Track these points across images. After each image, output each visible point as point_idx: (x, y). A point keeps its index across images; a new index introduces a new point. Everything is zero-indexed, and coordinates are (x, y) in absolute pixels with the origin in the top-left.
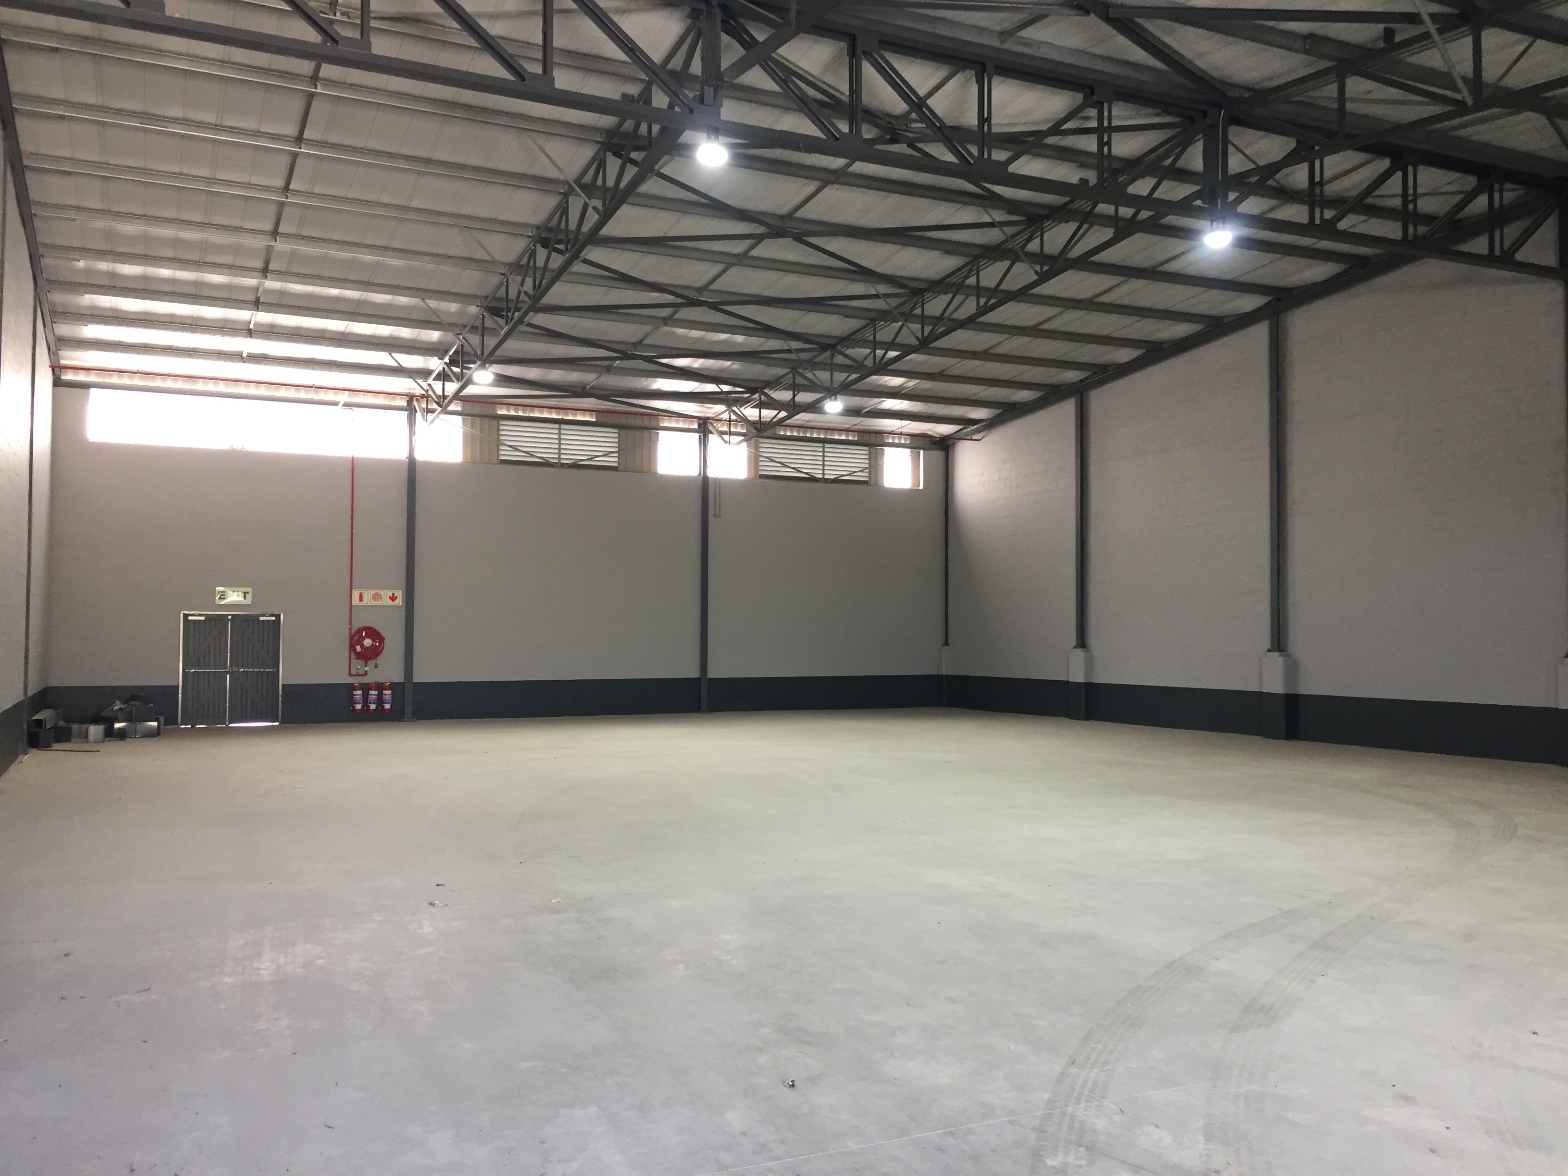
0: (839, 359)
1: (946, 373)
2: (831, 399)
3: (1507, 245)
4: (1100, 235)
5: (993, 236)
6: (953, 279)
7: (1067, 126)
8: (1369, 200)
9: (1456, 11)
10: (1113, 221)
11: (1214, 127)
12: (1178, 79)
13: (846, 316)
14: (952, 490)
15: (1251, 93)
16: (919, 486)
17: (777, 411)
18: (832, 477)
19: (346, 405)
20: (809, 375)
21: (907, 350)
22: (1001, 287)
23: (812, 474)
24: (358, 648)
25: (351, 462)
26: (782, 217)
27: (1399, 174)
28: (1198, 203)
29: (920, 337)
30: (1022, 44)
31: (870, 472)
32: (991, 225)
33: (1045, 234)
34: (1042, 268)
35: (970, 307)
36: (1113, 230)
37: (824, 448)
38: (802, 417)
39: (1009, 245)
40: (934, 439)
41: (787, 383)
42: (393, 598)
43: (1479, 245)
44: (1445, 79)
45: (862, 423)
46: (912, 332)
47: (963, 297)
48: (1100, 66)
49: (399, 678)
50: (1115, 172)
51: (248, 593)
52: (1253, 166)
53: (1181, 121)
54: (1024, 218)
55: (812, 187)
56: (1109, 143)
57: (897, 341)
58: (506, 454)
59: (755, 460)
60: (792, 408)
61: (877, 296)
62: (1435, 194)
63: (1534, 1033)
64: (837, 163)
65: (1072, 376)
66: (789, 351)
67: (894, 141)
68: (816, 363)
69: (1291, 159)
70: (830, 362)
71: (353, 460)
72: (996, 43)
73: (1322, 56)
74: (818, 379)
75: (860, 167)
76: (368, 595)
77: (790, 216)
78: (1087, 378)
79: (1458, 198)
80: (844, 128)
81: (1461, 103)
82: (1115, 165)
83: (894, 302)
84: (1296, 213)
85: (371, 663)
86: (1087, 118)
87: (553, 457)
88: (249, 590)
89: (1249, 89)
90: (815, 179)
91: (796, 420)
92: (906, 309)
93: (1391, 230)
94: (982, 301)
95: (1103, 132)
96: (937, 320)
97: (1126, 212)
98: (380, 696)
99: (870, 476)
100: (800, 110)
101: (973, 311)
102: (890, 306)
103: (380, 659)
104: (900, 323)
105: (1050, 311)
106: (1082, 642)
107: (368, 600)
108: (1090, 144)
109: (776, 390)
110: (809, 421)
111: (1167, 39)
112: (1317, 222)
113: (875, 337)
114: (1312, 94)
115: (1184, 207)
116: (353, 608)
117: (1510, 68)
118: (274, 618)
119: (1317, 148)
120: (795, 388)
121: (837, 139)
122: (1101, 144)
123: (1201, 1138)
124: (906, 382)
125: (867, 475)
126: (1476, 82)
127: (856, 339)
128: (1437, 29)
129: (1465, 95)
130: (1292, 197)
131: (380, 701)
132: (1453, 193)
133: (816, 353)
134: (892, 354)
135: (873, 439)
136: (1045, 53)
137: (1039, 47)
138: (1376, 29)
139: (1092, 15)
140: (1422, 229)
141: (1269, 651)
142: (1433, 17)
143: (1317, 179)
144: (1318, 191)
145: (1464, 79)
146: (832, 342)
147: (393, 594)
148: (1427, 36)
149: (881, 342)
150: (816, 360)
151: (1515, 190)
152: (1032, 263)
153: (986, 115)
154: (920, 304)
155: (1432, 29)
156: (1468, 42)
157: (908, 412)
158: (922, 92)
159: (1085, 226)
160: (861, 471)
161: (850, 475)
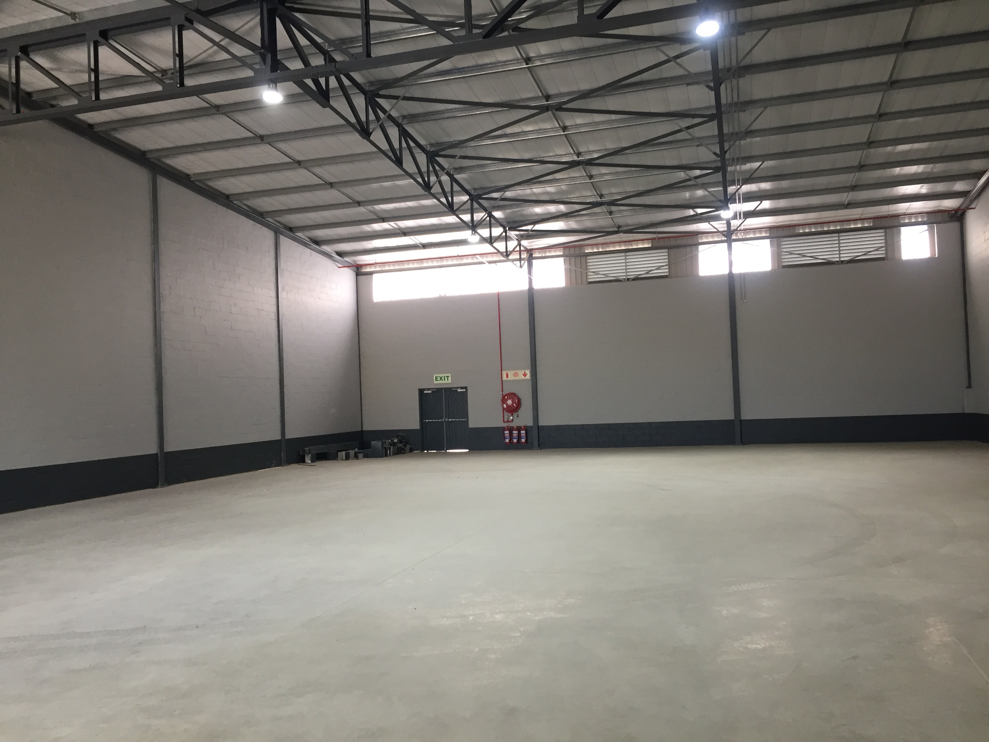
16: (934, 254)
18: (848, 259)
19: (490, 262)
23: (828, 259)
24: (505, 405)
25: (497, 296)
31: (886, 250)
37: (839, 237)
40: (950, 212)
42: (525, 375)
45: (877, 211)
49: (530, 423)
51: (449, 376)
58: (592, 278)
59: (777, 256)
71: (498, 294)
76: (511, 373)
85: (515, 415)
87: (621, 275)
88: (450, 375)
98: (519, 434)
99: (886, 254)
103: (520, 412)
107: (511, 377)
116: (503, 382)
118: (464, 390)
125: (884, 252)
131: (519, 437)
135: (888, 223)
147: (525, 372)
160: (877, 250)
161: (865, 255)
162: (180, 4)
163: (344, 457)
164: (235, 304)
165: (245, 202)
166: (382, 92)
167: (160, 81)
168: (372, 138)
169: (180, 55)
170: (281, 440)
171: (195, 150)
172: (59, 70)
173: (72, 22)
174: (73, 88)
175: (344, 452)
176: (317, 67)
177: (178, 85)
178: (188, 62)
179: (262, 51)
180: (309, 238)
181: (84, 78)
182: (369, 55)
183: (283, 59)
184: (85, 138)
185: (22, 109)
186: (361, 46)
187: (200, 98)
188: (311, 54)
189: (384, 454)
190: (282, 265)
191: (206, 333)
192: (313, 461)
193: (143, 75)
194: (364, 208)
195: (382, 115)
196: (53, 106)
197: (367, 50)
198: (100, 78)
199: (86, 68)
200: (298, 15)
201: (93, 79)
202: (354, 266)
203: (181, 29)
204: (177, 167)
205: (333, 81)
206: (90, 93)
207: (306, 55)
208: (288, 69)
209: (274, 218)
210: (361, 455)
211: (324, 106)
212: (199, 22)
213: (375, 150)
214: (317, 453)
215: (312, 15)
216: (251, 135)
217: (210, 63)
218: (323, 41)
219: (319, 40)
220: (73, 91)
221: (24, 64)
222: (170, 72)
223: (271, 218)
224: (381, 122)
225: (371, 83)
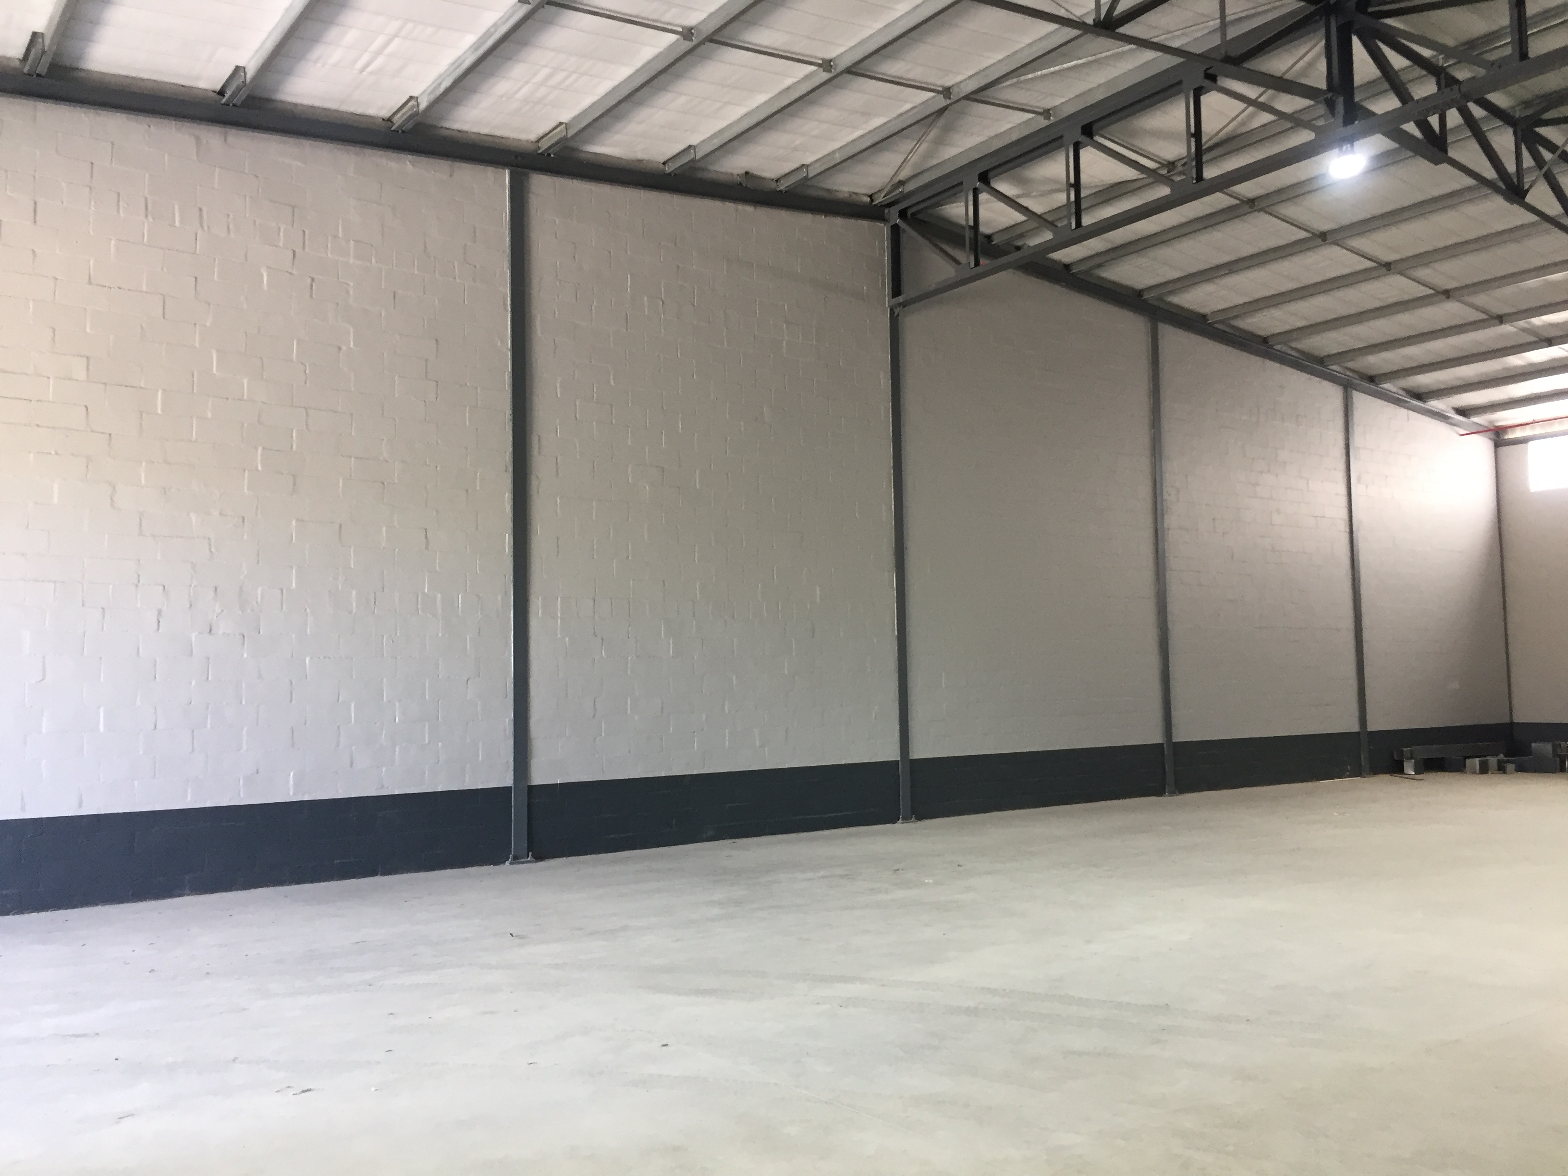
162: (1199, 55)
163: (1478, 768)
164: (1278, 511)
165: (1294, 345)
166: (1548, 116)
167: (1166, 180)
168: (1528, 199)
169: (1197, 134)
170: (1358, 733)
171: (1216, 275)
172: (1027, 195)
173: (1046, 123)
174: (1046, 217)
175: (1477, 760)
176: (1425, 99)
177: (1194, 181)
178: (1210, 140)
179: (1329, 95)
180: (1404, 389)
181: (1061, 199)
182: (1523, 55)
183: (1362, 100)
184: (1061, 286)
185: (982, 261)
186: (1507, 44)
187: (1227, 194)
188: (1410, 81)
189: (1558, 768)
190: (1357, 440)
191: (1232, 557)
192: (1418, 772)
193: (1143, 176)
194: (1512, 326)
195: (1547, 155)
196: (1018, 248)
197: (1521, 48)
198: (1082, 195)
199: (1064, 186)
200: (1390, 21)
201: (1073, 198)
202: (1489, 430)
203: (1198, 93)
204: (1186, 305)
205: (1454, 117)
206: (1069, 219)
207: (1404, 85)
208: (1374, 114)
209: (1342, 364)
210: (1510, 767)
211: (1436, 163)
212: (1226, 76)
213: (1534, 218)
214: (1425, 757)
215: (1414, 16)
216: (1303, 234)
217: (1242, 134)
218: (1435, 53)
219: (1426, 53)
220: (1046, 220)
221: (983, 197)
222: (1179, 164)
223: (1339, 364)
224: (1545, 169)
225: (1526, 104)
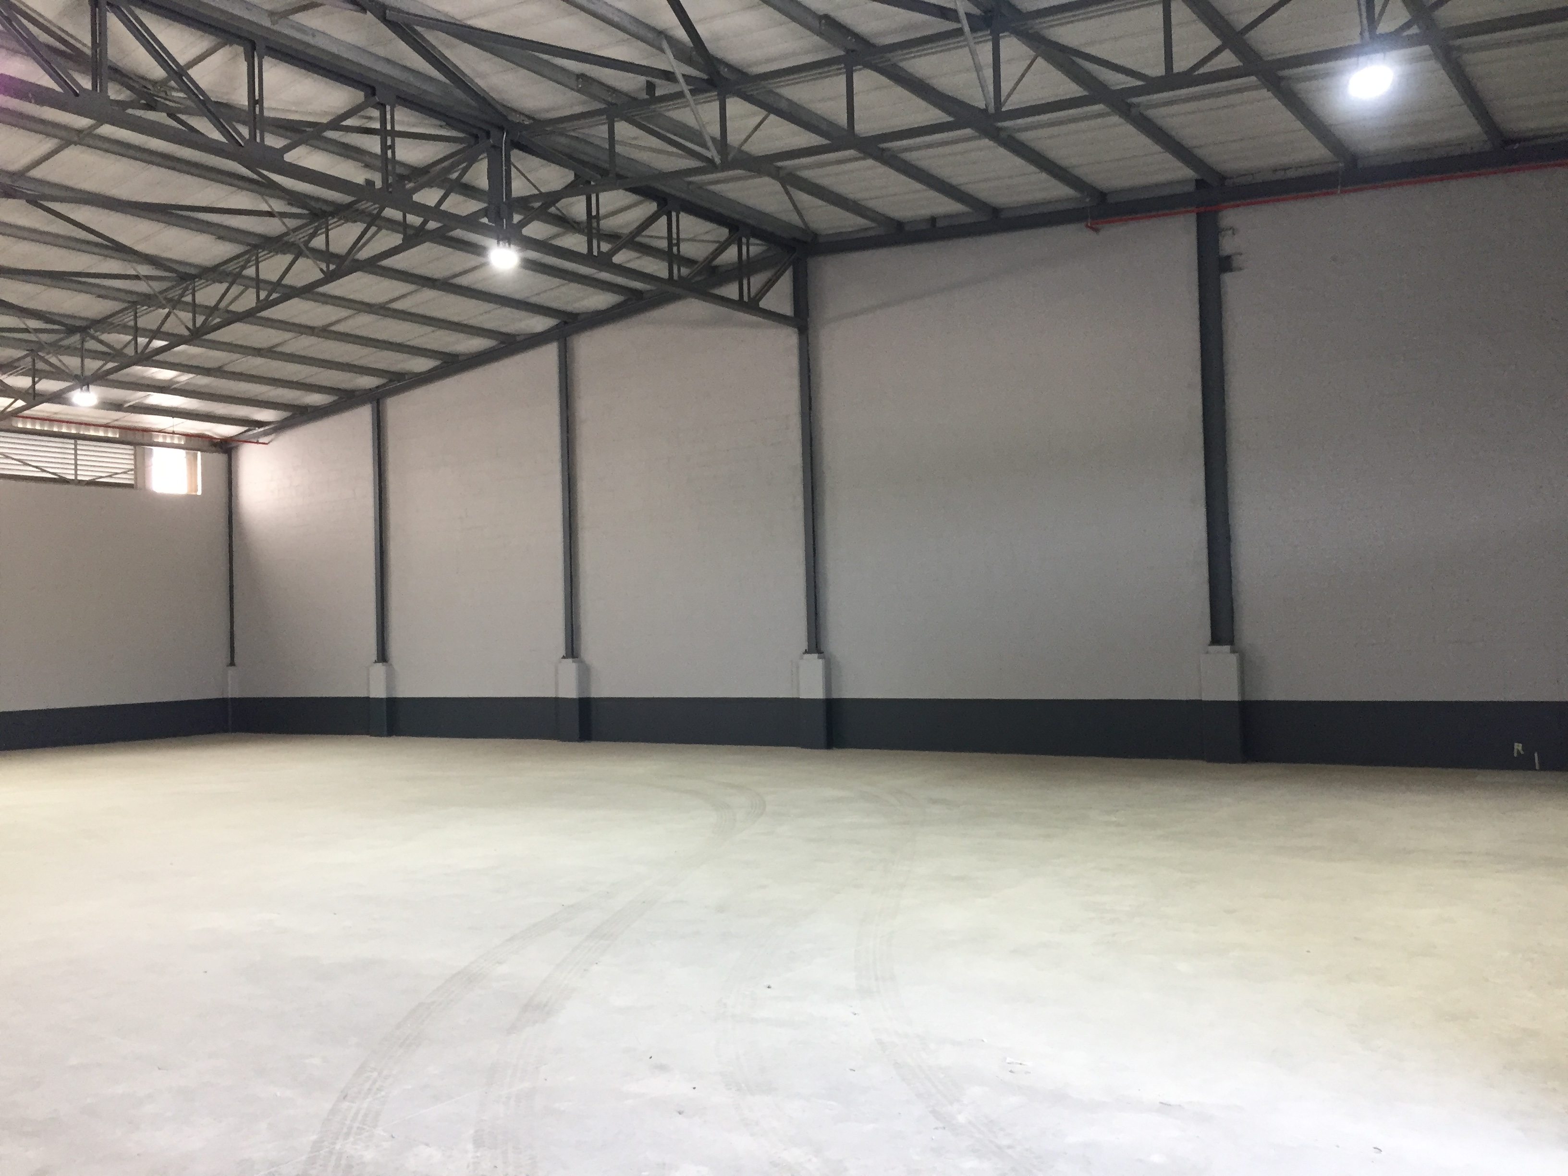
0: (91, 345)
1: (226, 369)
2: (82, 389)
3: (752, 294)
4: (389, 239)
5: (273, 227)
6: (231, 267)
7: (348, 122)
8: (639, 239)
9: (706, 77)
10: (402, 227)
11: (496, 148)
12: (459, 93)
13: (99, 296)
14: (237, 496)
15: (531, 121)
16: (196, 491)
17: (12, 400)
18: (87, 479)
20: (53, 360)
21: (176, 340)
22: (284, 282)
23: (61, 475)
26: (12, 174)
27: (664, 220)
28: (485, 220)
29: (191, 327)
30: (292, 27)
31: (136, 474)
32: (270, 214)
33: (330, 232)
34: (328, 267)
35: (248, 300)
36: (401, 236)
37: (76, 445)
38: (45, 409)
39: (291, 238)
40: (214, 440)
41: (24, 368)
43: (731, 291)
44: (696, 136)
45: (125, 419)
46: (182, 322)
47: (242, 288)
48: (380, 67)
50: (402, 178)
52: (536, 192)
53: (465, 137)
54: (305, 212)
55: (49, 145)
56: (392, 147)
57: (163, 329)
60: (31, 397)
61: (137, 277)
62: (695, 241)
63: (769, 987)
64: (83, 122)
65: (367, 382)
66: (26, 330)
67: (151, 106)
68: (61, 346)
69: (570, 190)
70: (79, 346)
72: (266, 22)
73: (594, 97)
74: (64, 364)
75: (107, 130)
77: (21, 174)
78: (384, 385)
79: (712, 247)
80: (86, 83)
81: (710, 161)
82: (399, 170)
83: (157, 286)
84: (576, 242)
86: (370, 118)
89: (529, 117)
90: (55, 136)
91: (37, 411)
92: (174, 294)
93: (657, 268)
94: (263, 295)
95: (386, 134)
96: (211, 311)
97: (414, 220)
99: (136, 479)
100: (28, 54)
101: (253, 304)
102: (154, 290)
104: (167, 310)
105: (344, 313)
106: (383, 656)
108: (373, 144)
109: (11, 374)
110: (56, 413)
111: (447, 53)
112: (595, 253)
113: (136, 323)
114: (586, 131)
115: (470, 222)
117: (749, 136)
119: (592, 183)
120: (35, 374)
121: (77, 95)
122: (384, 147)
123: (470, 1146)
124: (179, 376)
125: (133, 477)
126: (722, 143)
127: (113, 324)
128: (691, 90)
129: (712, 153)
130: (573, 227)
132: (708, 241)
133: (62, 335)
134: (158, 343)
135: (138, 437)
136: (320, 42)
137: (314, 36)
138: (641, 80)
139: (368, 12)
140: (685, 271)
141: (564, 657)
142: (687, 78)
143: (594, 213)
144: (595, 225)
145: (713, 139)
146: (83, 324)
148: (680, 95)
149: (145, 330)
150: (61, 343)
151: (758, 245)
152: (316, 259)
153: (257, 98)
154: (191, 291)
155: (686, 89)
156: (716, 105)
157: (181, 408)
158: (182, 61)
159: (373, 229)
160: (125, 473)
161: (110, 476)
